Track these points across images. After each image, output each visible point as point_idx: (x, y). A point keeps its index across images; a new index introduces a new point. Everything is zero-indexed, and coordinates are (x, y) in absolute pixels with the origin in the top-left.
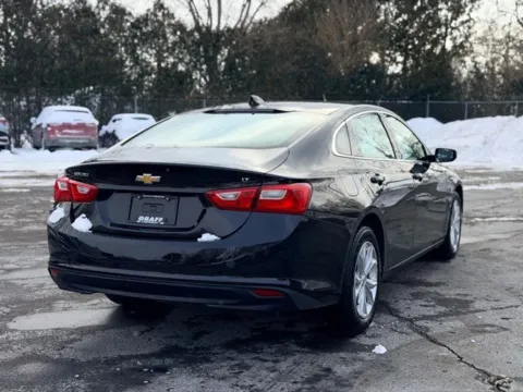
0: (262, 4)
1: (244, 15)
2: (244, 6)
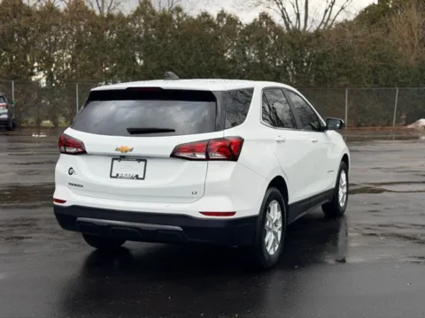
0: (342, 8)
1: (326, 18)
2: (326, 11)
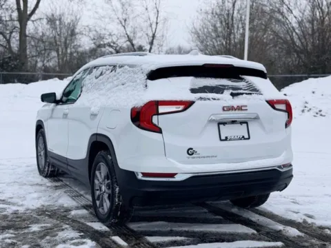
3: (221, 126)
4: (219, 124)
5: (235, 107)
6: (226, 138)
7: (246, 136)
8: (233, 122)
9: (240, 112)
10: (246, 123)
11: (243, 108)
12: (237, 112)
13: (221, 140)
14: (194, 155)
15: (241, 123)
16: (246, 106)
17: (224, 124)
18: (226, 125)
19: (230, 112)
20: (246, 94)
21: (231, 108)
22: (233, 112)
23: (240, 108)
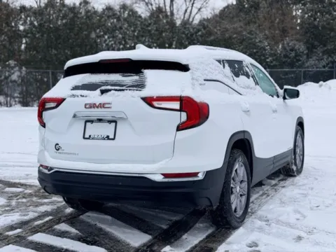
3: (88, 124)
4: (86, 122)
5: (97, 104)
6: (90, 136)
7: (112, 137)
8: (100, 120)
9: (103, 109)
10: (116, 122)
11: (106, 106)
12: (100, 109)
13: (84, 138)
14: (60, 151)
15: (110, 122)
16: (109, 104)
17: (92, 122)
18: (94, 124)
19: (92, 110)
20: (116, 90)
21: (93, 106)
22: (96, 109)
23: (102, 106)
